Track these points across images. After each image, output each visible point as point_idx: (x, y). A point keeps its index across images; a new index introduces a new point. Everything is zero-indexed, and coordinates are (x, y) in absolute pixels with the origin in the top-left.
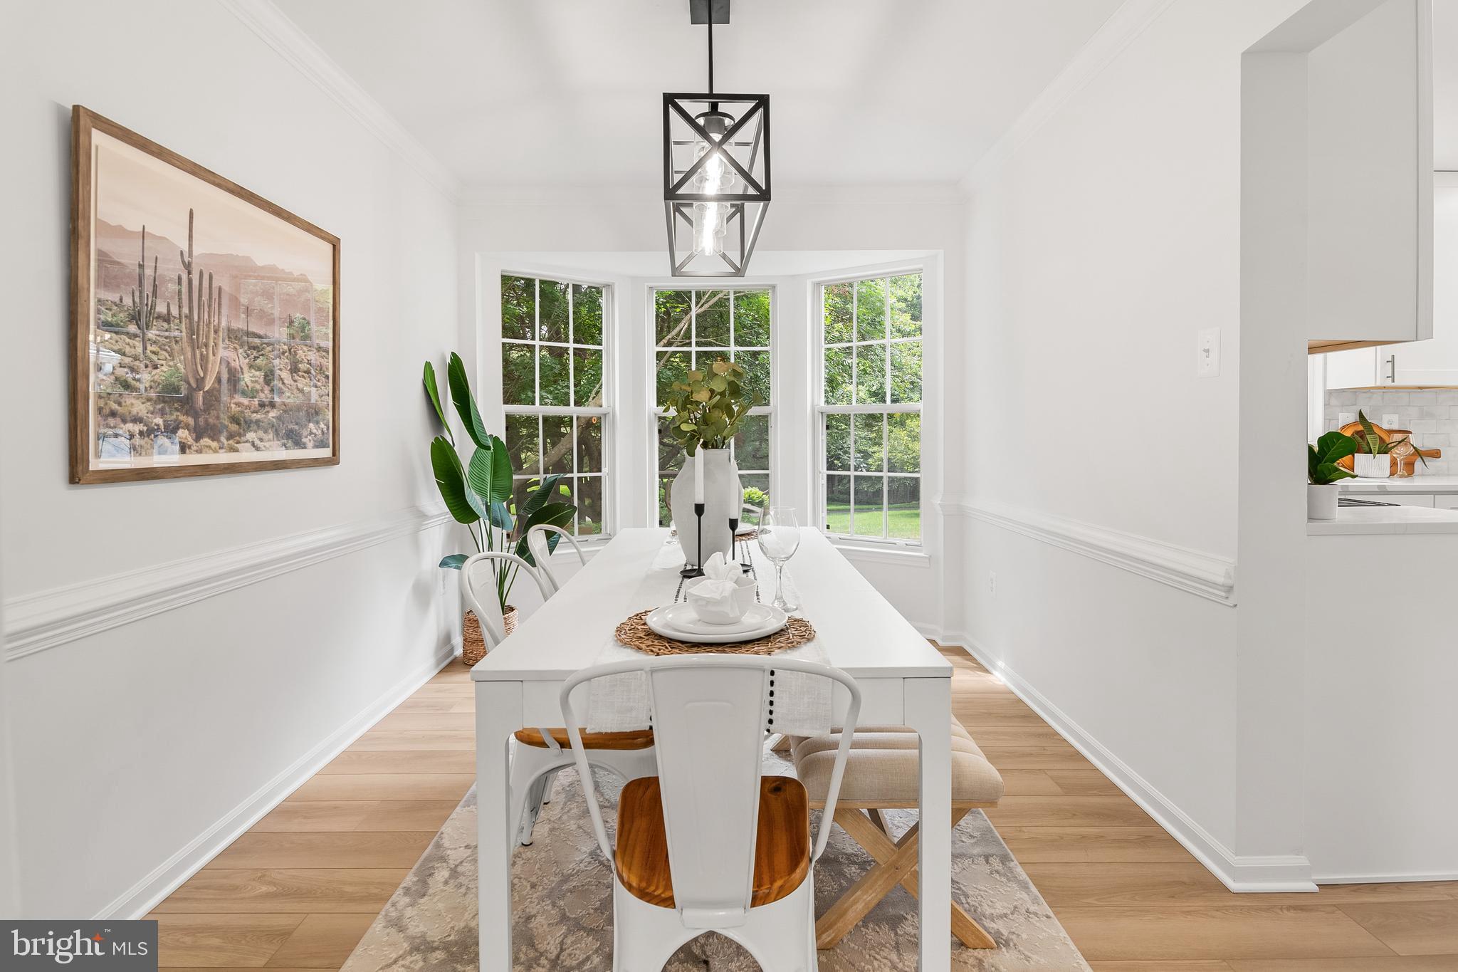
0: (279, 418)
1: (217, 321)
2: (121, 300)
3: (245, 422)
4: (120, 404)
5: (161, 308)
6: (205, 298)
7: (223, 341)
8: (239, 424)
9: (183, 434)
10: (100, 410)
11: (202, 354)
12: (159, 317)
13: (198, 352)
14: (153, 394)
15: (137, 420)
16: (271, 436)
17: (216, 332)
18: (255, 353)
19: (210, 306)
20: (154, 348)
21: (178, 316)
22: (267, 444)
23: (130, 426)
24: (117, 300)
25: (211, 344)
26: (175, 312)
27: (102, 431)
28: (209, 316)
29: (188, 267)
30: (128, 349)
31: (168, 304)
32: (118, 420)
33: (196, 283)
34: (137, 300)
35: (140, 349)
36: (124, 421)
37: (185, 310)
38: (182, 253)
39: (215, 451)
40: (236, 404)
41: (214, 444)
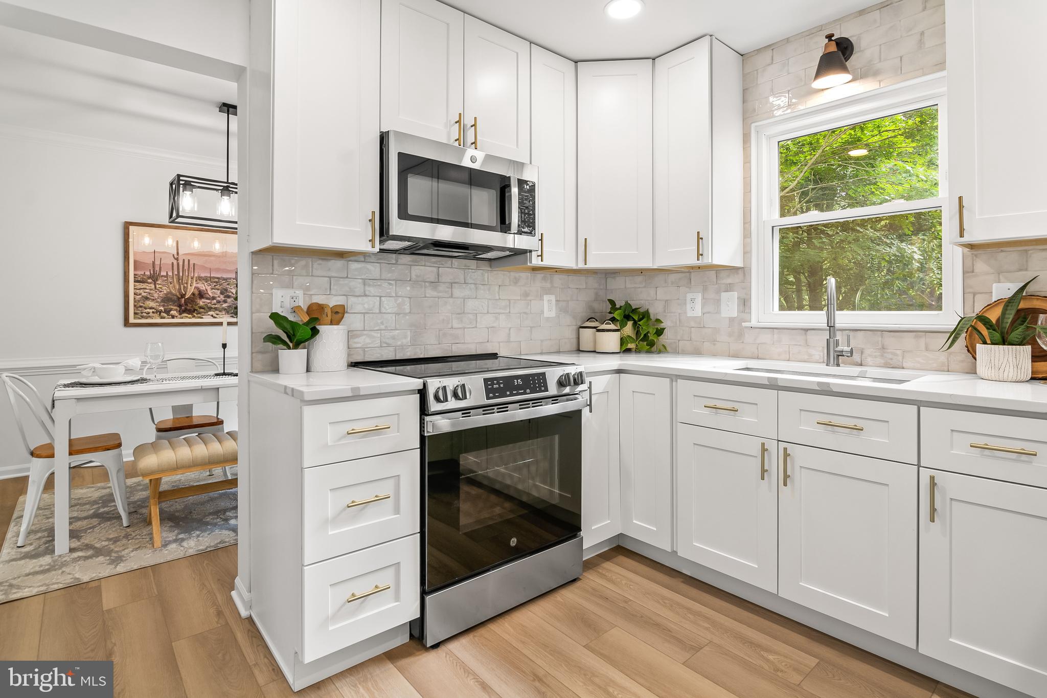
0: (229, 307)
1: (192, 275)
2: (145, 273)
3: (208, 308)
4: (144, 304)
5: (164, 273)
6: (186, 267)
7: (196, 281)
8: (203, 309)
9: (172, 312)
10: (135, 306)
11: (184, 286)
12: (162, 276)
13: (182, 286)
14: (159, 300)
15: (151, 308)
16: (224, 313)
17: (192, 278)
18: (215, 284)
19: (188, 270)
20: (160, 286)
21: (172, 275)
22: (221, 316)
23: (148, 310)
24: (143, 273)
25: (190, 282)
26: (170, 274)
27: (136, 311)
28: (188, 273)
29: (177, 259)
30: (147, 287)
31: (167, 272)
32: (143, 308)
33: (181, 263)
34: (152, 272)
35: (153, 286)
36: (146, 309)
37: (176, 273)
38: (173, 255)
39: (190, 318)
40: (203, 302)
41: (190, 316)
